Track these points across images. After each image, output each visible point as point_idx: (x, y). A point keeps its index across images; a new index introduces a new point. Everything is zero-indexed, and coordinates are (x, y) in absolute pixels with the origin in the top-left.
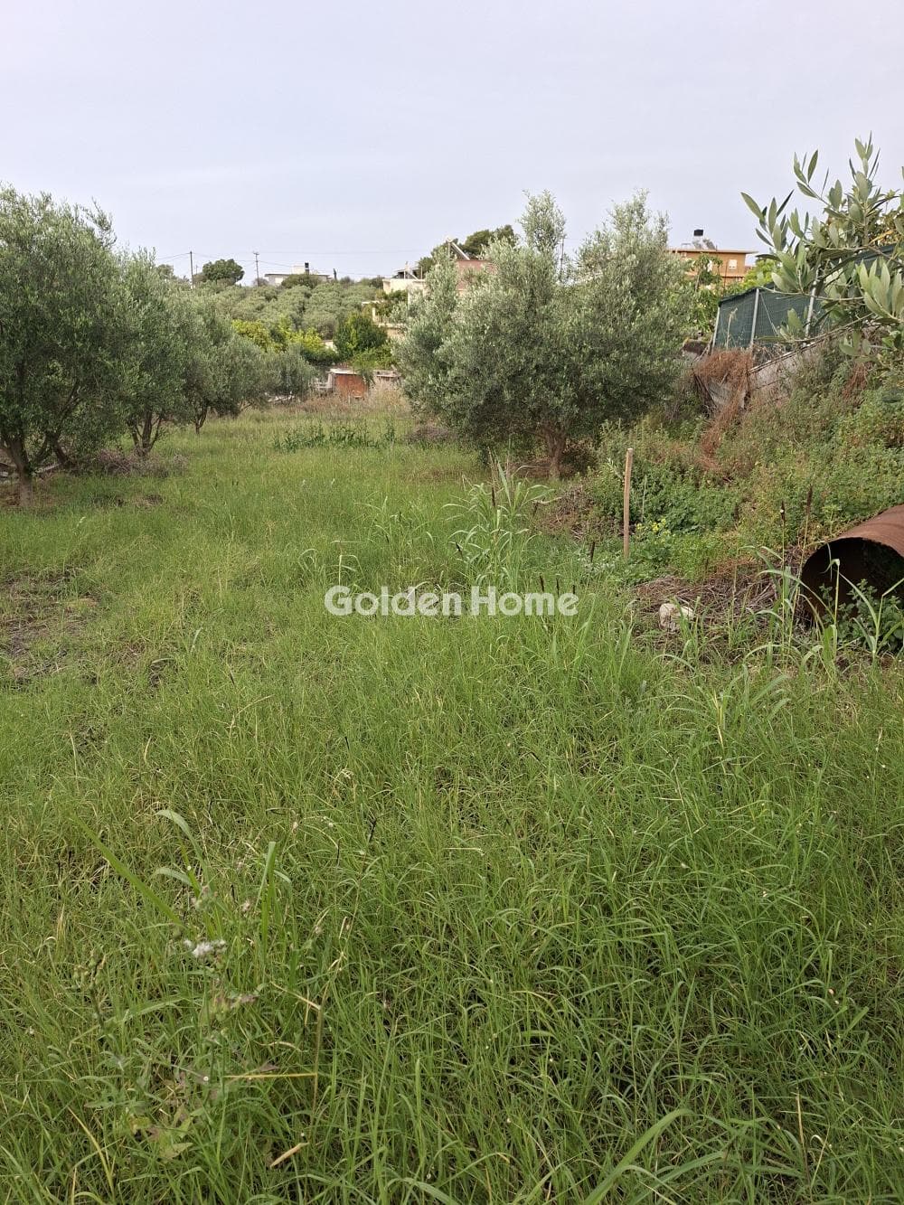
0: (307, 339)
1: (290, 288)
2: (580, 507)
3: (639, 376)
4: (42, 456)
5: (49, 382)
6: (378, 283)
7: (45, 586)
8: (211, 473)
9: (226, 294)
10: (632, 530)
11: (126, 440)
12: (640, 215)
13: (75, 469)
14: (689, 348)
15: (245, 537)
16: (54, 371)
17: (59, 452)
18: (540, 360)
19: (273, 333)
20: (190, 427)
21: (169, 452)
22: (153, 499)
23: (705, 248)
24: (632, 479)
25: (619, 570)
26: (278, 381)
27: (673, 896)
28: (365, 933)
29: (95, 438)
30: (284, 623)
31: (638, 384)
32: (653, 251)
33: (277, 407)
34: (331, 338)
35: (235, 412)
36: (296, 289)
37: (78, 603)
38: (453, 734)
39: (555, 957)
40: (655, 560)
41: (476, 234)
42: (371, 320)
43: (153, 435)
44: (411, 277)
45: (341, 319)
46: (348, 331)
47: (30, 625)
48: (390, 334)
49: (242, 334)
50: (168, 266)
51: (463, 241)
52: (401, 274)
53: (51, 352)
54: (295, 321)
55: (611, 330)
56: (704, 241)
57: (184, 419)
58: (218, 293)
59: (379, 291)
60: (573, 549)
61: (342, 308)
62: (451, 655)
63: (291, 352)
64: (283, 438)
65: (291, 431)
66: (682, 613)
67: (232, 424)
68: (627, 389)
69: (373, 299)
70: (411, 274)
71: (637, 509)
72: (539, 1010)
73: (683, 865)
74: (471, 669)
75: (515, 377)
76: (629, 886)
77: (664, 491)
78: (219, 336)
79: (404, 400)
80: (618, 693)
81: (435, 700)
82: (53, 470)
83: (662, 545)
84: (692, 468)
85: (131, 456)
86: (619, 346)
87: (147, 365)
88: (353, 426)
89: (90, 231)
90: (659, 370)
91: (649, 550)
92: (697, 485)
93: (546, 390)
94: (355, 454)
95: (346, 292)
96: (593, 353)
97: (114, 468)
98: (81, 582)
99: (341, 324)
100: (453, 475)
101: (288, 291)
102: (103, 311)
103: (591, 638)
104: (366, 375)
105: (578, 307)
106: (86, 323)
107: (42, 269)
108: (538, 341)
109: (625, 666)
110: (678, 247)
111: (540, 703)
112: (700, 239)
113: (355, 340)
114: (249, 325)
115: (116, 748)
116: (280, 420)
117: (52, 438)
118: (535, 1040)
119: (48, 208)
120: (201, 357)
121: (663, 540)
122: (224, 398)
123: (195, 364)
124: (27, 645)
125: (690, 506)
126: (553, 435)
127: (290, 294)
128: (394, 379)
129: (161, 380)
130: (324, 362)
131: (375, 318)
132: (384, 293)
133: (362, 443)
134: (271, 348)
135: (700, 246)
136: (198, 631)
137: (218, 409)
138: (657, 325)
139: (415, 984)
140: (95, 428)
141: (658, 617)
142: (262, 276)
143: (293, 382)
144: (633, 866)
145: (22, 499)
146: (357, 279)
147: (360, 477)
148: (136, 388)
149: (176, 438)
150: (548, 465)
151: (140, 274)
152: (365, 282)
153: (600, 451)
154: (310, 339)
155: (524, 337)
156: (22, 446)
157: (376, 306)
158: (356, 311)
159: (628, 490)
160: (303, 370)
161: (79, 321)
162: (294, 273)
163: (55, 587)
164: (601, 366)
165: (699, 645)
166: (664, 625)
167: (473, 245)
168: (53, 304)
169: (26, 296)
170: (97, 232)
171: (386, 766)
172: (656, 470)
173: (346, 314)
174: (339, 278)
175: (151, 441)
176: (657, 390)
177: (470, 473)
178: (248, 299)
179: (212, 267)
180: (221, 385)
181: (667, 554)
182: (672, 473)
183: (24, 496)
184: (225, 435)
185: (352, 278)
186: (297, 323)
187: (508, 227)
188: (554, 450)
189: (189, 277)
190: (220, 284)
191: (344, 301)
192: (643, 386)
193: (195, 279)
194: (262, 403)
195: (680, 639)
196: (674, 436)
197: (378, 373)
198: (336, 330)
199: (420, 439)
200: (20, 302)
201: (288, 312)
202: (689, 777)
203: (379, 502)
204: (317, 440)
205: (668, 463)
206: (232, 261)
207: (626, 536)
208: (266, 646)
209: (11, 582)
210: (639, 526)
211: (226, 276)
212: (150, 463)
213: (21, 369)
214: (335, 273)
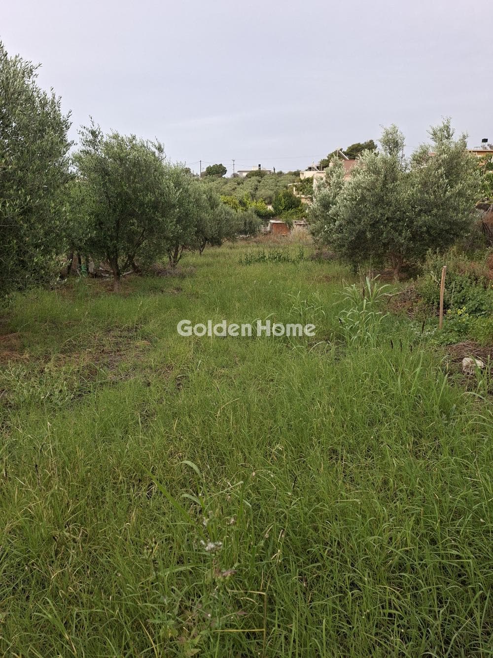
0: (258, 205)
1: (250, 178)
2: (412, 298)
3: (450, 223)
4: (125, 267)
5: (130, 229)
6: (297, 174)
7: (125, 333)
8: (207, 276)
9: (218, 182)
10: (445, 313)
11: (166, 259)
12: (448, 133)
13: (140, 273)
14: (479, 207)
15: (224, 311)
16: (133, 224)
17: (133, 265)
18: (389, 214)
19: (240, 202)
20: (197, 252)
21: (187, 265)
22: (178, 289)
23: (489, 149)
24: (445, 283)
25: (436, 336)
26: (242, 228)
27: (475, 538)
28: (291, 540)
29: (151, 258)
30: (243, 359)
31: (448, 227)
32: (459, 153)
33: (241, 241)
34: (270, 204)
35: (219, 244)
36: (254, 178)
37: (141, 343)
38: (339, 429)
39: (401, 567)
40: (459, 331)
41: (353, 146)
42: (293, 193)
43: (179, 256)
44: (316, 170)
45: (277, 193)
46: (280, 200)
47: (118, 353)
48: (303, 201)
49: (225, 203)
50: (189, 168)
51: (345, 150)
52: (310, 169)
53: (132, 214)
54: (252, 195)
55: (432, 197)
56: (488, 145)
57: (194, 247)
58: (213, 181)
59: (298, 178)
60: (408, 323)
61: (277, 187)
62: (337, 381)
63: (250, 212)
64: (243, 258)
65: (248, 254)
66: (476, 364)
67: (218, 250)
68: (442, 230)
69: (294, 182)
70: (316, 168)
71: (448, 301)
72: (393, 598)
73: (481, 520)
74: (349, 391)
75: (374, 224)
76: (447, 529)
77: (465, 290)
78: (213, 205)
79: (310, 237)
80: (438, 412)
81: (328, 408)
82: (130, 274)
83: (464, 323)
84: (482, 277)
85: (168, 267)
86: (437, 206)
87: (179, 221)
88: (281, 251)
89: (154, 153)
90: (462, 219)
91: (455, 325)
92: (485, 288)
93: (393, 232)
94: (282, 266)
95: (280, 179)
96: (421, 210)
97: (159, 273)
98: (143, 332)
99: (277, 197)
100: (337, 278)
101: (249, 179)
102: (158, 193)
103: (421, 377)
104: (288, 223)
105: (413, 185)
106: (151, 199)
107: (131, 173)
108: (389, 204)
109: (443, 396)
110: (472, 149)
111: (391, 414)
112: (486, 144)
113: (283, 205)
114: (228, 198)
115: (161, 423)
116: (242, 248)
117: (131, 258)
118: (390, 615)
119: (134, 142)
120: (204, 215)
121: (464, 320)
122: (214, 236)
123: (201, 220)
124: (116, 364)
125: (481, 300)
126: (395, 256)
127: (250, 181)
128: (304, 225)
129: (185, 229)
130: (266, 217)
131: (295, 193)
132: (300, 179)
133: (286, 260)
134: (239, 210)
135: (486, 148)
136: (200, 361)
137: (212, 242)
138: (460, 194)
139: (320, 573)
140: (152, 253)
141: (461, 365)
142: (236, 172)
143: (250, 227)
144: (450, 517)
145: (115, 288)
146: (286, 171)
147: (285, 279)
148: (173, 232)
149: (190, 258)
150: (392, 273)
151: (177, 174)
152: (290, 173)
153: (425, 267)
154: (260, 205)
155: (380, 201)
156: (117, 262)
157: (296, 186)
158: (285, 189)
159: (442, 290)
160: (256, 222)
161: (147, 199)
162: (253, 170)
163: (130, 335)
164: (425, 218)
165: (488, 384)
166: (465, 370)
167: (351, 151)
168: (135, 191)
169: (122, 187)
170: (157, 154)
171: (301, 444)
172: (460, 279)
173: (279, 191)
174: (276, 172)
175: (178, 259)
176: (461, 231)
177: (346, 277)
178: (228, 184)
179: (211, 168)
180: (213, 229)
181: (467, 327)
182: (469, 280)
183: (116, 287)
184: (214, 256)
185: (283, 171)
186: (253, 196)
187: (371, 141)
188: (396, 265)
189: (199, 174)
190: (214, 177)
191: (278, 184)
192: (451, 229)
193: (202, 174)
194: (233, 239)
195: (475, 379)
196: (471, 258)
197: (296, 222)
198: (274, 199)
199: (317, 258)
200: (119, 190)
201: (249, 190)
202: (484, 466)
203: (295, 293)
204: (262, 259)
205: (467, 274)
206: (221, 165)
207: (441, 316)
208: (235, 371)
209: (109, 331)
210: (449, 311)
211: (218, 173)
212: (177, 271)
213: (118, 223)
214: (274, 169)
